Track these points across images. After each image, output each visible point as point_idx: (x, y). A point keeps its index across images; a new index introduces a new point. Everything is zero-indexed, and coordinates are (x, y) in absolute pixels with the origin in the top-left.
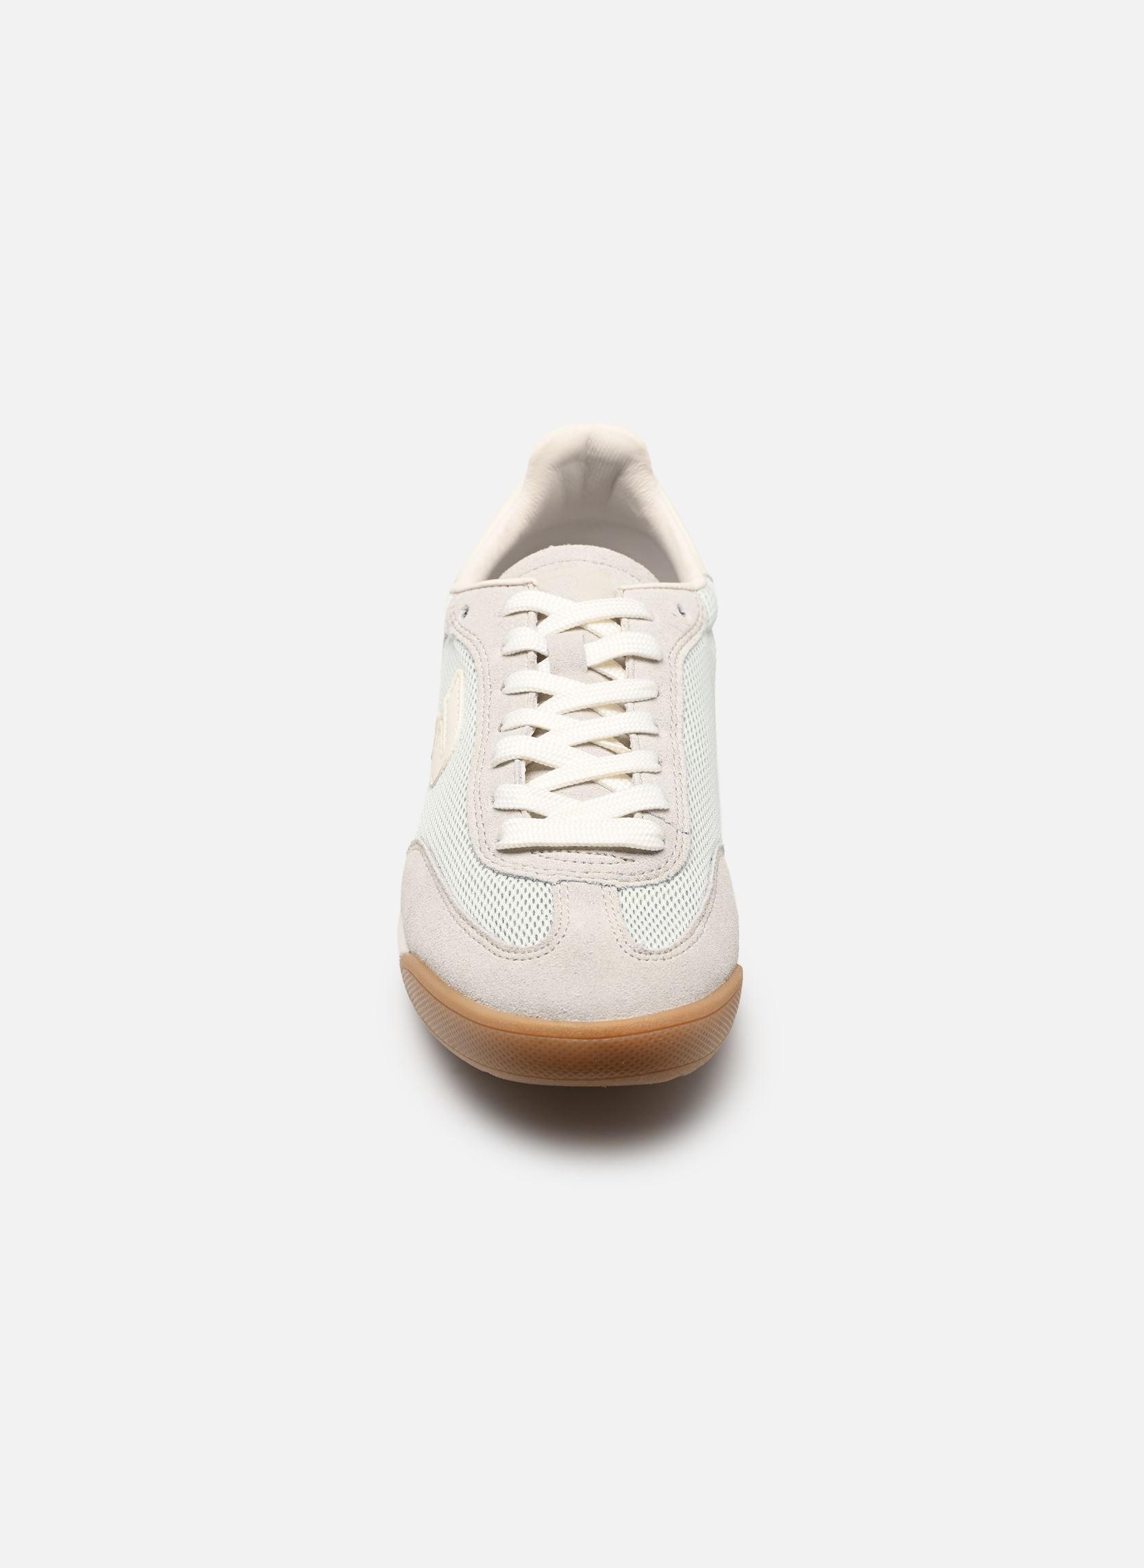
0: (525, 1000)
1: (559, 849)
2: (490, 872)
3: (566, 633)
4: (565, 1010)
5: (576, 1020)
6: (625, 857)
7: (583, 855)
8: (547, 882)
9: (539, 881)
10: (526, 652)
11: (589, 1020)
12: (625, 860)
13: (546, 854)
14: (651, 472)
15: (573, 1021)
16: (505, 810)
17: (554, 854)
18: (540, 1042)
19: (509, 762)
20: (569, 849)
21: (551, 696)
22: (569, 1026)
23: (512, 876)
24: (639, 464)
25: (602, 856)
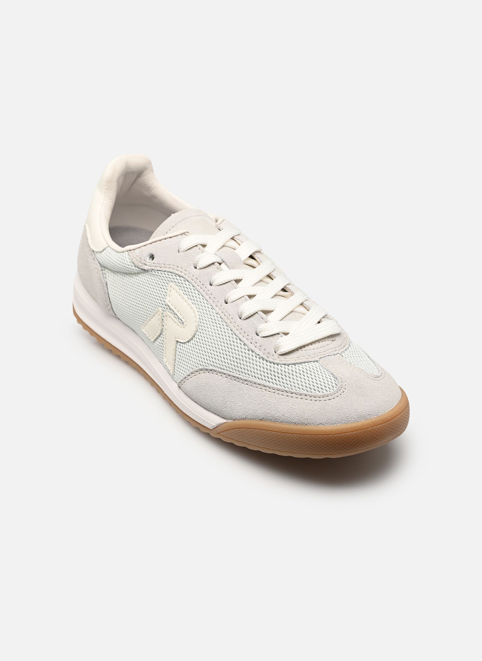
0: (348, 415)
1: (308, 345)
2: (283, 366)
3: (220, 250)
4: (369, 413)
5: (376, 416)
6: (332, 339)
7: (317, 345)
8: (314, 361)
9: (310, 362)
10: (213, 264)
11: (380, 414)
12: (332, 341)
13: (304, 349)
14: (153, 172)
15: (374, 417)
16: (269, 336)
17: (307, 348)
18: (365, 432)
19: (254, 314)
20: (311, 344)
21: (242, 280)
22: (374, 420)
23: (298, 363)
24: (149, 169)
25: (324, 343)
